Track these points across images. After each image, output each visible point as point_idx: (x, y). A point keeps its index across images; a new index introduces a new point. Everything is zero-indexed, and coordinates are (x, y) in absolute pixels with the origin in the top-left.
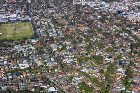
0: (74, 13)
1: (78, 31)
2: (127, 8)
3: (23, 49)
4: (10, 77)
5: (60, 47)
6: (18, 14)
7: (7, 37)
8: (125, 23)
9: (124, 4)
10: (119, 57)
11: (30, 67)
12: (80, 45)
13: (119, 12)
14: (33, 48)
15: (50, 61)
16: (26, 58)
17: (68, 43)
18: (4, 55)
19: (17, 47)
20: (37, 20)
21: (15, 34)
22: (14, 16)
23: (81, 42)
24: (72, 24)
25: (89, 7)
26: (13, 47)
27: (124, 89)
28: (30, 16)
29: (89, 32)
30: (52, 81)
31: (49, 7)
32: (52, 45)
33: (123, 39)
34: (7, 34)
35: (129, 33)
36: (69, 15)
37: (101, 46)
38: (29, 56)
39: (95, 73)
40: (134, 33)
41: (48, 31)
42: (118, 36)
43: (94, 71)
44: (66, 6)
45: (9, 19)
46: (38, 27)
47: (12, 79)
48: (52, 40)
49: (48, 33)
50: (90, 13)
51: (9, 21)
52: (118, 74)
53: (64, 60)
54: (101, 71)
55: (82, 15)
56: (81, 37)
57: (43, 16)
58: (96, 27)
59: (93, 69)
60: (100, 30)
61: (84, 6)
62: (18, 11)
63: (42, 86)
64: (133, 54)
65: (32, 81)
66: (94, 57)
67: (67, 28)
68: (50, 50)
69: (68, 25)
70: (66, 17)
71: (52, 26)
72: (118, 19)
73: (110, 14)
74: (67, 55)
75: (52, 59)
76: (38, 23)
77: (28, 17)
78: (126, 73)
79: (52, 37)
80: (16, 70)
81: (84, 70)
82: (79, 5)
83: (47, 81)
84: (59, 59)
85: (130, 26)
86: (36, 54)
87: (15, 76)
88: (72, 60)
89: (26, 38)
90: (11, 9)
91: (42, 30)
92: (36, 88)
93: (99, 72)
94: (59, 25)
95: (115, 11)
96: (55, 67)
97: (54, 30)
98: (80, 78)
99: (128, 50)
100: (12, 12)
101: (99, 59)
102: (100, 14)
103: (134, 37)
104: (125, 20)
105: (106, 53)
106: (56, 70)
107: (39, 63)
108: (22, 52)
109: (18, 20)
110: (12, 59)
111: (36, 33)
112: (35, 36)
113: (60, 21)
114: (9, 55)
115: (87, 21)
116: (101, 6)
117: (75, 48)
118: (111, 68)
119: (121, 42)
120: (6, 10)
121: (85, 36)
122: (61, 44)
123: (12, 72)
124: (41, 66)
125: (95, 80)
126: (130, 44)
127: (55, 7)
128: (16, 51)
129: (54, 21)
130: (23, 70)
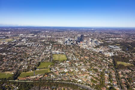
0: (82, 52)
1: (85, 59)
2: (103, 51)
3: (64, 65)
4: (62, 75)
5: (79, 64)
6: (59, 51)
7: (57, 59)
8: (104, 56)
9: (101, 49)
10: (104, 70)
11: (69, 72)
12: (87, 64)
13: (100, 52)
14: (68, 64)
15: (76, 69)
16: (66, 68)
17: (81, 63)
18: (57, 66)
19: (61, 63)
20: (67, 54)
21: (59, 58)
22: (57, 52)
23: (87, 63)
24: (82, 56)
25: (87, 49)
26: (60, 63)
27: (110, 82)
28: (64, 52)
29: (89, 59)
30: (79, 77)
31: (71, 49)
32: (76, 63)
33: (104, 62)
34: (56, 58)
35: (106, 60)
36: (80, 52)
37: (96, 65)
38: (67, 67)
39: (96, 75)
40: (109, 61)
41: (73, 58)
42: (102, 61)
43: (95, 75)
44: (78, 49)
45: (56, 53)
46: (68, 56)
47: (62, 76)
48: (75, 61)
49: (72, 59)
50: (88, 52)
51: (56, 54)
52: (105, 76)
53: (82, 70)
54: (98, 75)
55: (85, 53)
56: (86, 61)
57: (69, 52)
58: (92, 57)
59: (95, 74)
60: (94, 59)
61: (85, 49)
62: (59, 50)
63: (75, 79)
64: (110, 69)
65: (71, 77)
66: (94, 69)
67: (80, 57)
68: (75, 65)
69: (80, 56)
70: (79, 53)
71: (74, 56)
72: (100, 55)
73: (97, 53)
74: (83, 68)
75: (77, 69)
76: (68, 55)
77: (63, 52)
78: (109, 76)
79: (75, 60)
80: (63, 72)
81: (91, 74)
82: (83, 49)
83: (77, 77)
84: (79, 69)
85: (106, 58)
86: (70, 67)
87: (63, 75)
88: (85, 70)
89: (64, 60)
90: (56, 49)
91: (70, 58)
92: (73, 79)
93: (97, 75)
94: (76, 56)
95: (99, 52)
96: (79, 72)
97: (75, 58)
98: (90, 77)
99: (108, 67)
100: (56, 50)
101: (96, 70)
102: (92, 52)
103: (109, 62)
104: (104, 55)
105: (98, 68)
106: (79, 73)
107: (72, 70)
109: (60, 53)
110: (61, 68)
111: (68, 59)
112: (68, 60)
113: (76, 54)
114: (59, 66)
115: (88, 55)
116: (92, 49)
117: (85, 65)
118: (102, 74)
119: (104, 64)
120: (54, 49)
121: (88, 60)
122: (79, 63)
123: (62, 73)
124: (73, 71)
125: (96, 78)
126: (108, 65)
127: (73, 49)
128: (61, 65)
129: (74, 54)
130: (66, 72)
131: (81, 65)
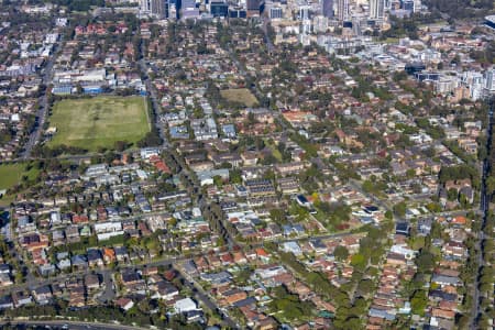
0: (276, 71)
1: (281, 125)
2: (437, 58)
3: (113, 179)
4: (64, 264)
5: (225, 174)
6: (109, 70)
7: (70, 139)
8: (426, 104)
9: (429, 43)
10: (400, 210)
11: (128, 235)
12: (284, 169)
13: (411, 70)
14: (142, 175)
15: (189, 216)
16: (119, 207)
17: (247, 162)
18: (53, 196)
19: (96, 171)
20: (164, 91)
21: (93, 130)
22: (96, 76)
23: (287, 159)
24: (267, 104)
25: (322, 51)
26: (84, 170)
27: (407, 309)
28: (144, 78)
29: (316, 129)
30: (189, 278)
31: (203, 51)
32: (200, 169)
33: (416, 151)
34: (69, 130)
35: (437, 133)
36: (260, 77)
37: (348, 174)
38: (126, 199)
40: (453, 135)
41: (195, 123)
42: (403, 143)
43: (321, 251)
44: (254, 48)
45: (80, 86)
46: (165, 112)
47: (70, 270)
48: (201, 152)
49: (191, 131)
50: (324, 71)
51: (81, 92)
52: (391, 261)
53: (231, 216)
54: (341, 253)
55: (300, 77)
56: (289, 143)
57: (183, 78)
58: (338, 114)
59: (318, 244)
60: (349, 125)
61: (308, 49)
62: (108, 61)
63: (158, 296)
64: (443, 201)
65: (127, 278)
66: (325, 208)
67: (251, 116)
68: (192, 182)
69: (255, 107)
70: (251, 83)
71: (207, 108)
72: (406, 89)
73: (384, 74)
74: (244, 200)
75: (197, 212)
76: (166, 99)
77: (136, 82)
78: (415, 261)
79: (202, 144)
80: (86, 241)
81: (288, 247)
82: (291, 47)
83: (172, 280)
84: (215, 213)
85: (443, 112)
86: (149, 195)
87: (79, 262)
88: (255, 216)
89: (124, 146)
90: (89, 55)
91: (174, 122)
92: (137, 299)
93: (335, 254)
94: (226, 105)
95: (400, 67)
96: (202, 236)
97: (211, 123)
98: (275, 273)
99: (431, 187)
100: (91, 65)
101: (338, 214)
102: (355, 73)
103: (451, 146)
105: (361, 196)
106: (204, 245)
107: (156, 222)
108: (108, 187)
109: (107, 90)
110: (78, 208)
111: (156, 131)
112: (153, 139)
113: (232, 94)
114: (69, 194)
115: (314, 96)
116: (359, 49)
117: (269, 179)
118: (374, 242)
119: (410, 162)
120: (75, 58)
121: (301, 141)
122: (226, 165)
123: (71, 249)
124: (160, 232)
125: (321, 279)
126: (436, 169)
127: (221, 52)
128: (92, 182)
129: (214, 94)
130: (104, 243)
131: (236, 175)
